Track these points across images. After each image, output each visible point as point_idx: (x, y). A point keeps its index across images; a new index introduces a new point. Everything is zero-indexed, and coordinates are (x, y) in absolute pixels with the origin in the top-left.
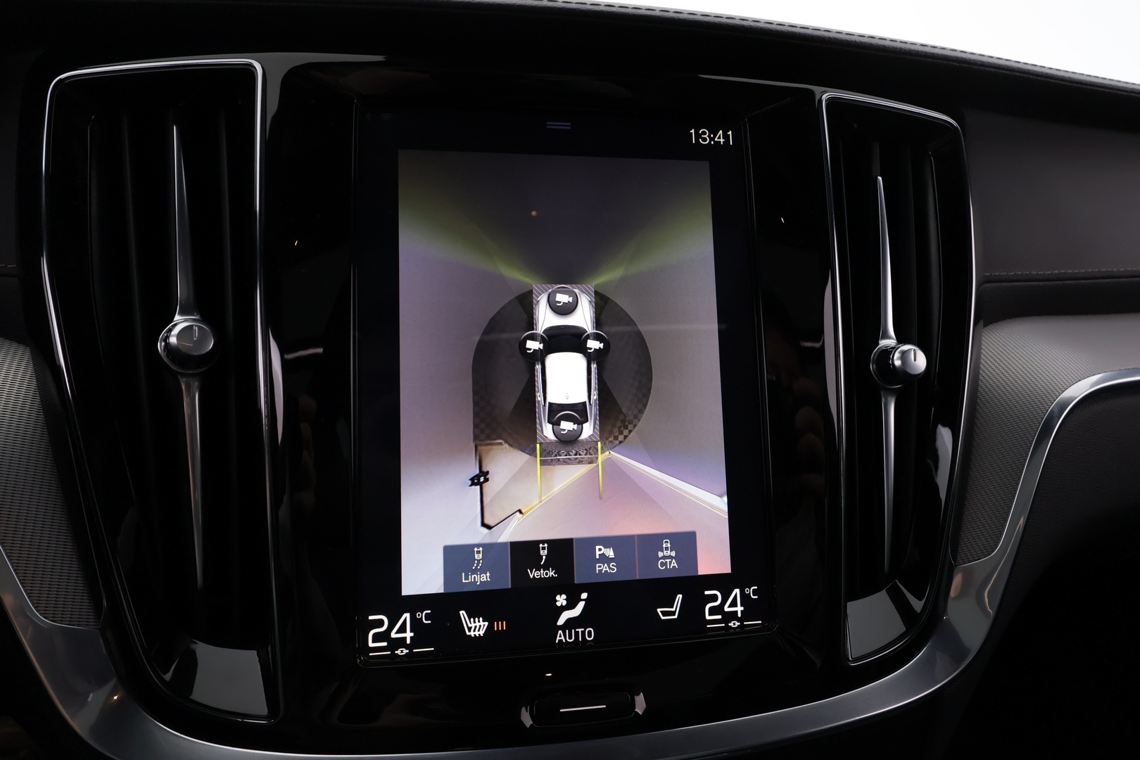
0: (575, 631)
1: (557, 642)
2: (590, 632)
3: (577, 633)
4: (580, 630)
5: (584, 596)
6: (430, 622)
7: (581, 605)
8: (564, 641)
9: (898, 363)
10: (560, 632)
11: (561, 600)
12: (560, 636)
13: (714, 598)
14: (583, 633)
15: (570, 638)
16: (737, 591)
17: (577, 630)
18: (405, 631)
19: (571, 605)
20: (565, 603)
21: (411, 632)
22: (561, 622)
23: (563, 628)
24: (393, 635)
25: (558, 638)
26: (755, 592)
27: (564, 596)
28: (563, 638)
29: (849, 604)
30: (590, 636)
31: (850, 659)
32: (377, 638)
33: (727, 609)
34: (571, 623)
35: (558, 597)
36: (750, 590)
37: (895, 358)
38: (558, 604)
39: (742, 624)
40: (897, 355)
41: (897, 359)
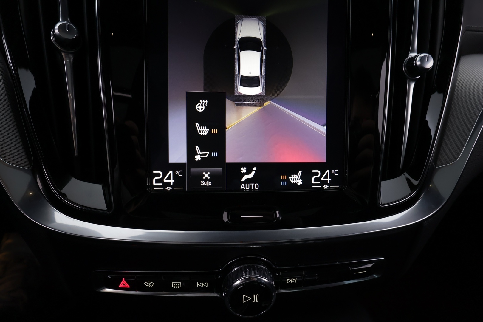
0: (250, 185)
1: (241, 189)
2: (257, 186)
3: (251, 186)
4: (252, 184)
5: (255, 169)
6: (182, 176)
7: (253, 173)
8: (245, 189)
9: (418, 63)
10: (243, 184)
11: (244, 170)
12: (243, 186)
13: (317, 174)
14: (254, 186)
15: (248, 187)
16: (328, 171)
17: (251, 184)
18: (170, 179)
19: (248, 172)
20: (245, 171)
21: (173, 180)
22: (243, 180)
23: (244, 182)
24: (165, 180)
25: (242, 187)
26: (337, 172)
27: (245, 168)
28: (244, 187)
29: (382, 182)
30: (257, 187)
31: (381, 204)
32: (157, 181)
33: (322, 179)
34: (248, 181)
35: (242, 169)
36: (334, 171)
37: (417, 61)
38: (242, 172)
39: (329, 186)
40: (418, 59)
41: (419, 61)
